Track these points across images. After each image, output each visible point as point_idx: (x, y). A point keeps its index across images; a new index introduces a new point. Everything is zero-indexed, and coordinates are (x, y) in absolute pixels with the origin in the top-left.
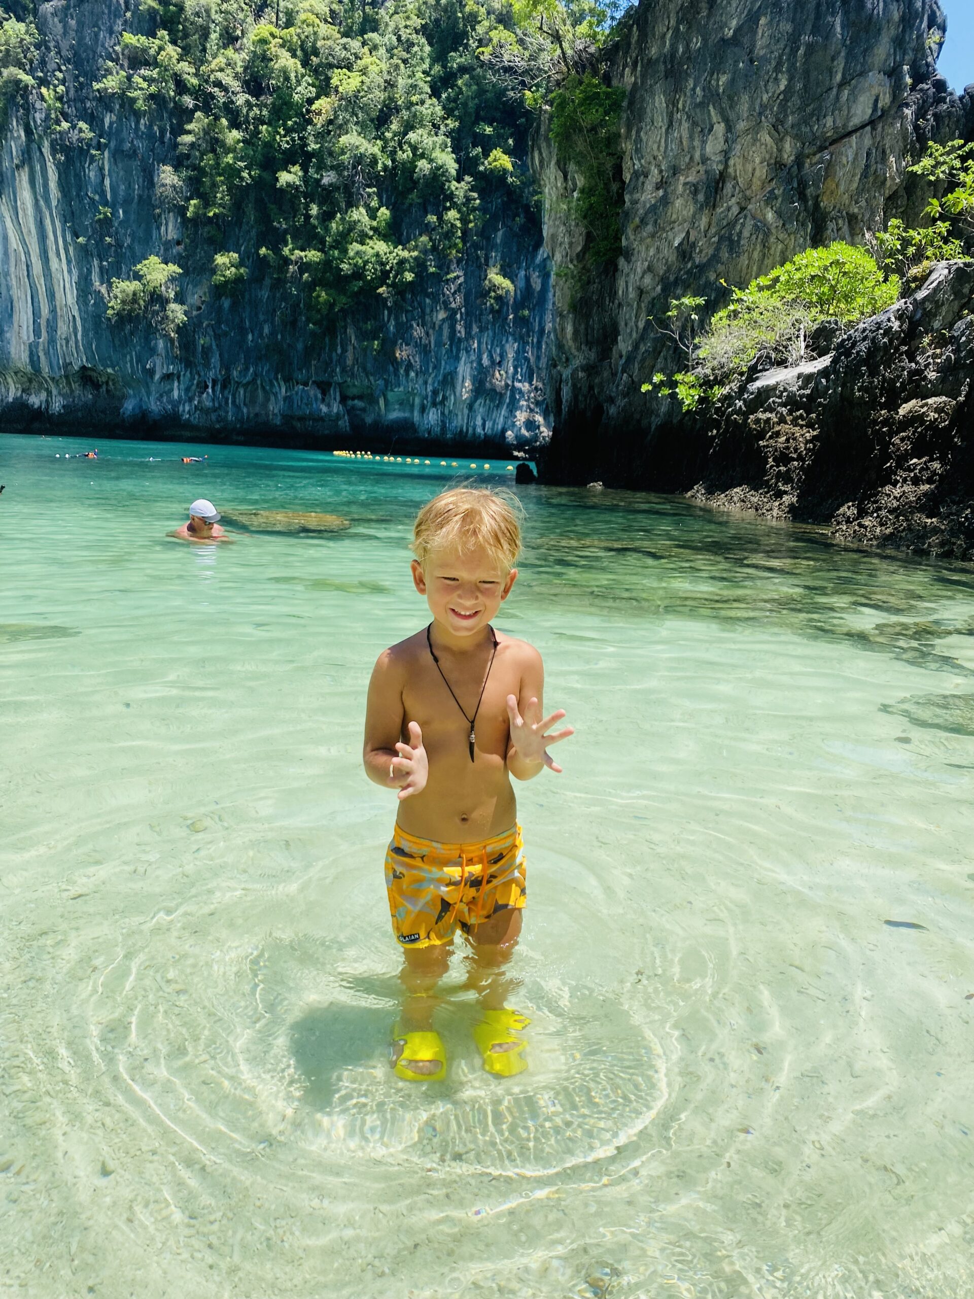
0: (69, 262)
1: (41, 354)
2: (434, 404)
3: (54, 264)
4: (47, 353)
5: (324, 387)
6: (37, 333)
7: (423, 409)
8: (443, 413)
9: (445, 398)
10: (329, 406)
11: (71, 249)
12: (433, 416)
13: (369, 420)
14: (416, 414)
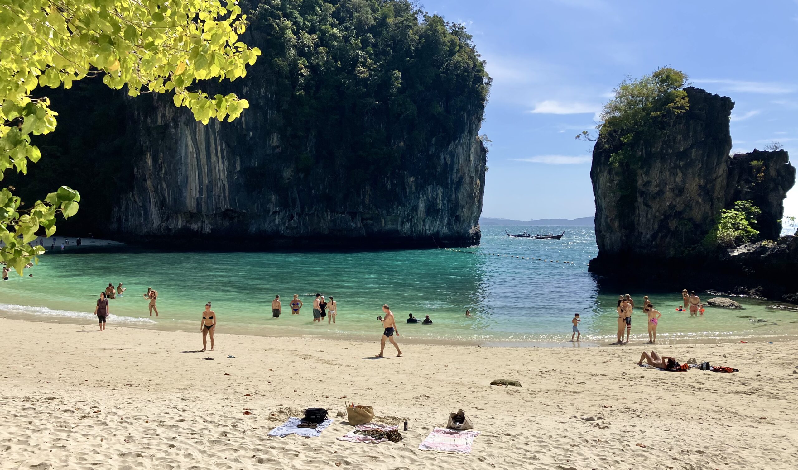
0: (223, 158)
1: (203, 204)
2: (408, 221)
3: (214, 159)
4: (207, 203)
5: (353, 215)
6: (201, 192)
7: (403, 223)
8: (411, 225)
9: (412, 217)
10: (356, 223)
11: (225, 152)
12: (407, 226)
13: (375, 230)
14: (399, 225)
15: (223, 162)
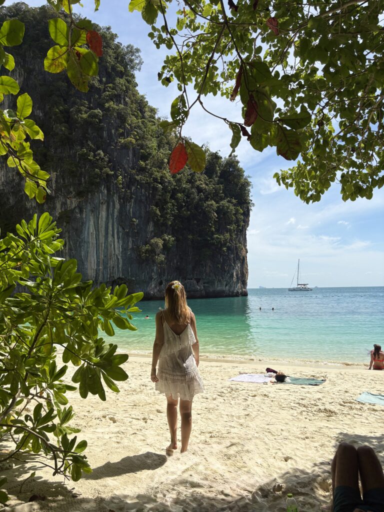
1: (100, 273)
3: (110, 239)
4: (103, 273)
5: (198, 281)
6: (98, 265)
8: (230, 287)
9: (231, 281)
11: (120, 234)
12: (227, 288)
14: (224, 287)
15: (118, 242)
